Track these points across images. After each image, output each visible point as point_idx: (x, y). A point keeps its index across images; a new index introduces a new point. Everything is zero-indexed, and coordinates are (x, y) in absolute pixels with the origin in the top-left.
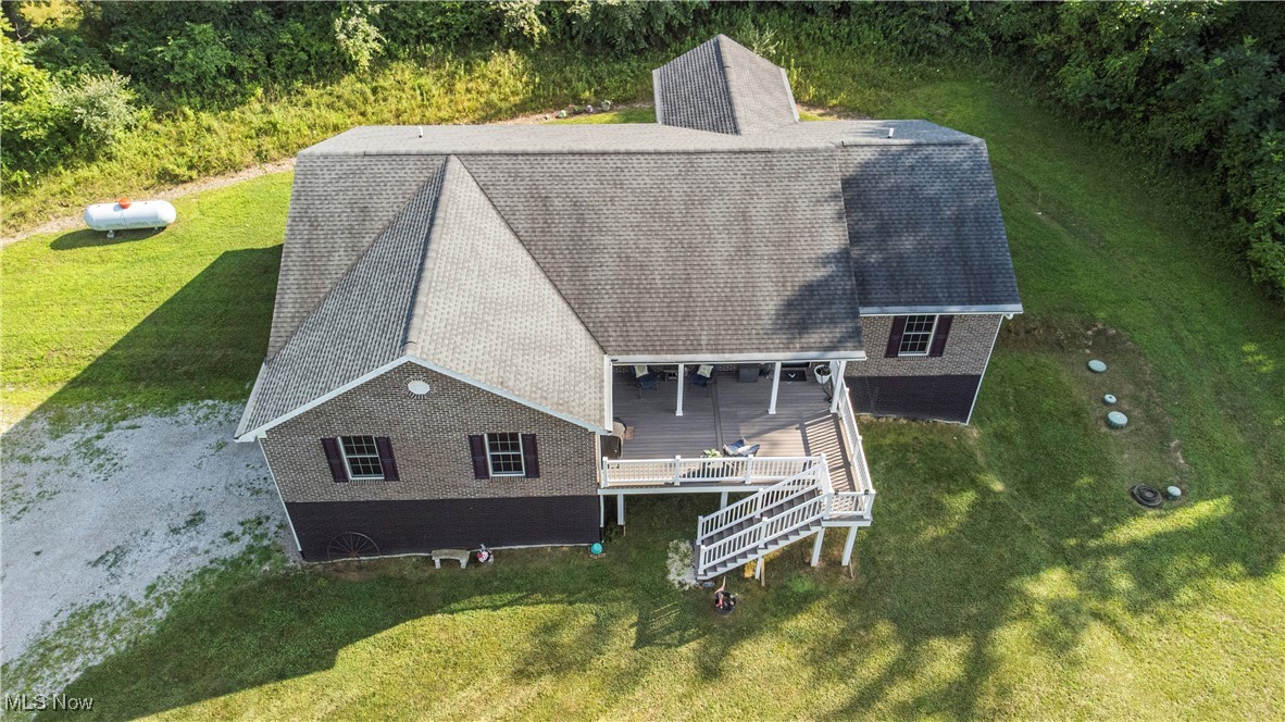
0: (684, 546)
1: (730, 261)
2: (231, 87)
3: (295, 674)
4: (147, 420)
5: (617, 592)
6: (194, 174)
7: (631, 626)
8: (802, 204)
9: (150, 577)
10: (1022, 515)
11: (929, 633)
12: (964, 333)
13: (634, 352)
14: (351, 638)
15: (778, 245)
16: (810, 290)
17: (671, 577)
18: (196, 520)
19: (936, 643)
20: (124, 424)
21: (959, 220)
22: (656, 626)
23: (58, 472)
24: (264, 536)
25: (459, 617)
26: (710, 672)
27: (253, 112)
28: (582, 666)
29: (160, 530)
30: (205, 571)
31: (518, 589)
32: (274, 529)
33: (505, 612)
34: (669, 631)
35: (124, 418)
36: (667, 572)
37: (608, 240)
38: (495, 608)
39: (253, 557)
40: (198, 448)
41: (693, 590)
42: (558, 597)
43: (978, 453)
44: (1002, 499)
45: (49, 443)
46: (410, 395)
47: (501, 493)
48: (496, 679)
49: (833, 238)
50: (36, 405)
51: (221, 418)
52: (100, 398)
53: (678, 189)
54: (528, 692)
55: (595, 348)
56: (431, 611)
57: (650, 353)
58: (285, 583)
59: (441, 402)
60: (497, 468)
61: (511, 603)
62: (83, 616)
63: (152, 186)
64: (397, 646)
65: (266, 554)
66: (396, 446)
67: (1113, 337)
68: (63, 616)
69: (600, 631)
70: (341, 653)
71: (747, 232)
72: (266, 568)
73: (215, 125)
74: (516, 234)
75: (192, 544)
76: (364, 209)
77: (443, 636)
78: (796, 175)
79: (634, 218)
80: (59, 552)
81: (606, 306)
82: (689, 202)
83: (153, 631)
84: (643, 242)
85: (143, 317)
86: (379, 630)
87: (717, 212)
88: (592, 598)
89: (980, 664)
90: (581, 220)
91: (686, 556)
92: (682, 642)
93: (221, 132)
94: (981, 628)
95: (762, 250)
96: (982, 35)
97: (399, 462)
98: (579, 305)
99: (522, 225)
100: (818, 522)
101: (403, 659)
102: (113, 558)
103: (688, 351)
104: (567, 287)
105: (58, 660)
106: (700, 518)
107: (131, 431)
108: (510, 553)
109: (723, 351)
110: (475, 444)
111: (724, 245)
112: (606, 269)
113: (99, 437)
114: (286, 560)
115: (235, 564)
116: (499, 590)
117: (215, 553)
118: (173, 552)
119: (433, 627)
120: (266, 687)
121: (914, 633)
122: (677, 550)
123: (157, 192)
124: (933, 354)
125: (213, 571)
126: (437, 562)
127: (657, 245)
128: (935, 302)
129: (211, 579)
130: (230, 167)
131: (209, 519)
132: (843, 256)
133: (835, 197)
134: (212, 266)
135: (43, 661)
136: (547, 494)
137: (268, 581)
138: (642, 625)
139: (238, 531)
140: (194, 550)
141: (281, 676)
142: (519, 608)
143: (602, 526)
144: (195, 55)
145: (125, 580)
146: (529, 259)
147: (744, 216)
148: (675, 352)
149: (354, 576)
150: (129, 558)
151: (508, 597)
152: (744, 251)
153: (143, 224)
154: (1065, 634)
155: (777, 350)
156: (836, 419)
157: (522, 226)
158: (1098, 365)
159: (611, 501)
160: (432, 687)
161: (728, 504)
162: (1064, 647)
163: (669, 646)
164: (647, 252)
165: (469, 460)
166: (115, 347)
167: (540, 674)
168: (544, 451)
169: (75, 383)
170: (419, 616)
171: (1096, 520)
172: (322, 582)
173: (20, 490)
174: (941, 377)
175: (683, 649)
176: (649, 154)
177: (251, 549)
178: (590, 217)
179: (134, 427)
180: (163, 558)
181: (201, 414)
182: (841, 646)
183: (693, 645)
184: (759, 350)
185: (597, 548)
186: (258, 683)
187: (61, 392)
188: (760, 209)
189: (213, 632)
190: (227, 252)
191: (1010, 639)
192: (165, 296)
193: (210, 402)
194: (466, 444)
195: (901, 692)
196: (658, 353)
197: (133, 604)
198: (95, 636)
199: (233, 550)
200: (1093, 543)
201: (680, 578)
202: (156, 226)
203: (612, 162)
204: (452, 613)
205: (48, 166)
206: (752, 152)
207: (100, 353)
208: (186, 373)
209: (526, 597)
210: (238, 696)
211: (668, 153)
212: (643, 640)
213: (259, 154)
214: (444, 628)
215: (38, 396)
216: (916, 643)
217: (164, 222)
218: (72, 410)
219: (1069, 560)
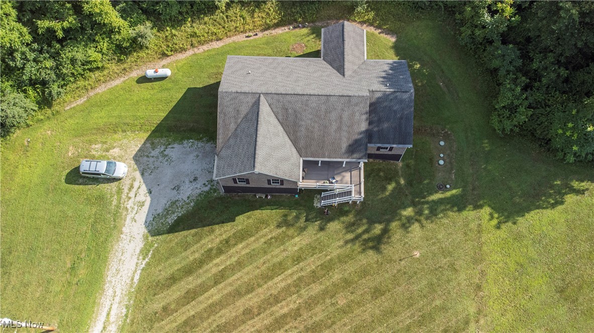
0: (318, 196)
2: (180, 18)
3: (226, 222)
4: (176, 145)
5: (301, 208)
6: (173, 53)
7: (304, 216)
8: (357, 114)
9: (188, 194)
11: (375, 222)
12: (397, 149)
13: (308, 157)
14: (238, 214)
15: (349, 127)
16: (356, 141)
17: (314, 205)
18: (195, 179)
19: (376, 225)
20: (170, 146)
22: (310, 217)
23: (157, 161)
24: (213, 185)
25: (264, 211)
26: (322, 229)
27: (187, 27)
28: (292, 225)
29: (187, 182)
30: (200, 194)
31: (277, 205)
32: (216, 183)
33: (274, 211)
34: (313, 218)
35: (169, 144)
36: (314, 203)
37: (303, 123)
38: (272, 210)
39: (212, 191)
40: (192, 156)
41: (320, 208)
42: (287, 208)
43: (400, 171)
44: (402, 186)
45: (152, 152)
47: (274, 187)
48: (272, 227)
49: (364, 126)
50: (145, 138)
51: (196, 146)
52: (162, 137)
53: (323, 107)
54: (280, 231)
55: (298, 156)
56: (257, 209)
57: (312, 157)
58: (221, 198)
60: (273, 183)
61: (276, 209)
62: (174, 203)
63: (161, 58)
64: (249, 218)
65: (215, 191)
66: (250, 179)
67: (449, 134)
68: (169, 203)
69: (297, 218)
70: (236, 218)
71: (341, 122)
72: (215, 194)
73: (177, 33)
74: (278, 120)
75: (196, 186)
76: (238, 111)
77: (260, 216)
78: (356, 105)
79: (311, 117)
80: (163, 185)
81: (302, 143)
82: (326, 112)
83: (191, 209)
84: (313, 124)
85: (168, 111)
86: (245, 213)
87: (334, 115)
88: (295, 209)
89: (385, 231)
90: (296, 116)
91: (318, 199)
92: (316, 221)
93: (179, 36)
94: (389, 221)
95: (345, 128)
97: (250, 182)
98: (295, 143)
99: (280, 118)
100: (350, 200)
101: (251, 221)
102: (177, 188)
103: (322, 157)
104: (292, 138)
105: (171, 214)
106: (323, 193)
107: (172, 149)
108: (275, 196)
109: (331, 158)
110: (269, 180)
111: (334, 126)
112: (303, 132)
113: (165, 151)
114: (220, 193)
115: (208, 192)
116: (273, 205)
117: (202, 189)
118: (192, 188)
119: (257, 213)
120: (220, 225)
121: (371, 222)
122: (316, 197)
123: (162, 60)
124: (389, 151)
125: (203, 194)
126: (258, 197)
127: (316, 125)
128: (389, 143)
129: (202, 196)
130: (183, 50)
131: (199, 179)
132: (367, 131)
133: (367, 113)
134: (185, 94)
135: (167, 213)
136: (285, 188)
137: (216, 198)
138: (307, 216)
139: (207, 183)
140: (197, 188)
141: (223, 223)
142: (278, 210)
143: (298, 192)
144: (169, 10)
145: (182, 195)
146: (282, 128)
148: (319, 157)
149: (237, 198)
150: (182, 188)
151: (275, 207)
152: (339, 129)
154: (408, 225)
155: (345, 158)
156: (360, 169)
158: (442, 143)
159: (301, 189)
160: (258, 228)
162: (407, 228)
163: (313, 222)
165: (267, 182)
166: (162, 121)
167: (283, 227)
168: (285, 183)
169: (154, 132)
170: (254, 210)
171: (425, 194)
172: (229, 199)
173: (149, 166)
174: (391, 154)
175: (316, 223)
176: (316, 95)
177: (211, 189)
178: (299, 115)
179: (173, 148)
180: (189, 190)
181: (190, 144)
182: (353, 224)
183: (318, 222)
184: (340, 158)
185: (297, 196)
186: (218, 224)
187: (151, 134)
189: (205, 210)
190: (189, 88)
191: (394, 225)
192: (173, 104)
193: (191, 140)
195: (366, 236)
196: (314, 157)
197: (185, 201)
198: (178, 208)
199: (207, 189)
200: (423, 200)
201: (317, 205)
202: (165, 77)
203: (306, 98)
204: (262, 210)
207: (159, 122)
208: (183, 130)
209: (279, 207)
210: (214, 226)
211: (321, 95)
212: (307, 220)
213: (192, 45)
214: (260, 214)
215: (146, 135)
216: (371, 225)
218: (155, 141)
219: (414, 204)
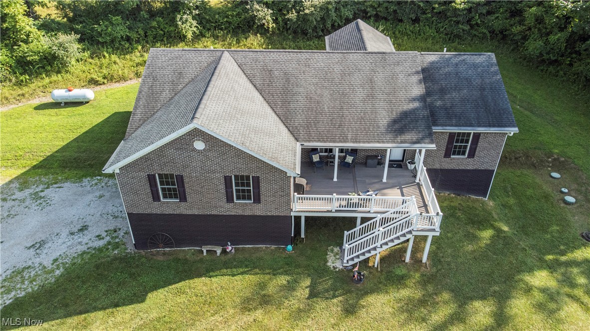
0: (336, 249)
1: (364, 101)
2: (127, 45)
3: (124, 304)
4: (67, 185)
5: (299, 270)
6: (105, 81)
7: (307, 287)
8: (401, 76)
9: (56, 255)
10: (521, 243)
11: (472, 299)
12: (486, 145)
13: (313, 141)
14: (156, 288)
15: (388, 94)
16: (405, 115)
17: (329, 264)
18: (84, 229)
19: (477, 304)
20: (55, 186)
21: (482, 89)
22: (320, 288)
24: (117, 237)
25: (214, 279)
26: (349, 312)
27: (136, 56)
28: (279, 306)
29: (64, 233)
30: (84, 253)
31: (246, 266)
32: (122, 234)
33: (238, 278)
34: (327, 291)
35: (56, 183)
36: (327, 261)
37: (301, 90)
38: (233, 275)
39: (110, 247)
40: (90, 197)
41: (341, 271)
42: (267, 271)
43: (493, 212)
44: (509, 234)
45: (17, 193)
46: (194, 150)
47: (240, 212)
48: (232, 311)
49: (418, 90)
50: (14, 176)
51: (103, 184)
52: (46, 175)
53: (337, 68)
54: (248, 318)
55: (292, 139)
56: (200, 276)
57: (321, 142)
58: (125, 260)
59: (210, 154)
60: (238, 198)
61: (242, 273)
62: (18, 272)
63: (86, 86)
64: (180, 292)
65: (117, 246)
66: (186, 180)
67: (563, 162)
68: (9, 272)
69: (290, 288)
70: (150, 295)
71: (372, 88)
72: (116, 252)
73: (118, 60)
74: (255, 86)
75: (80, 240)
76: (180, 73)
77: (204, 288)
78: (398, 64)
79: (315, 81)
80: (12, 242)
81: (299, 120)
82: (343, 74)
83: (53, 280)
84: (319, 92)
86: (171, 284)
87: (357, 79)
88: (286, 273)
90: (288, 80)
91: (337, 254)
92: (334, 297)
93: (120, 64)
94: (502, 299)
95: (380, 96)
96: (485, 31)
97: (187, 190)
98: (285, 119)
100: (410, 232)
101: (182, 299)
102: (39, 246)
103: (341, 142)
104: (279, 111)
106: (346, 232)
107: (58, 189)
108: (243, 249)
109: (359, 142)
110: (227, 180)
111: (360, 94)
112: (300, 103)
113: (42, 191)
114: (126, 249)
115: (100, 250)
116: (236, 267)
117: (91, 245)
118: (69, 244)
119: (200, 284)
120: (107, 311)
121: (463, 298)
122: (332, 251)
123: (87, 88)
124: (469, 157)
125: (88, 253)
126: (205, 251)
127: (326, 93)
128: (471, 125)
129: (86, 257)
130: (123, 79)
131: (90, 229)
132: (422, 98)
133: (417, 73)
134: (108, 118)
136: (264, 214)
137: (115, 258)
138: (312, 287)
139: (104, 234)
140: (80, 243)
141: (116, 305)
142: (247, 276)
143: (292, 235)
144: (112, 29)
145: (43, 256)
146: (261, 97)
147: (371, 81)
148: (334, 142)
149: (161, 258)
150: (47, 246)
151: (241, 270)
152: (371, 96)
153: (78, 99)
154: (552, 306)
155: (388, 142)
156: (419, 185)
157: (258, 83)
158: (555, 175)
159: (298, 219)
160: (196, 314)
161: (361, 225)
162: (552, 313)
163: (327, 298)
164: (321, 96)
165: (224, 191)
166: (56, 152)
167: (256, 309)
168: (263, 186)
169: (35, 167)
170: (192, 278)
171: (562, 247)
172: (143, 260)
174: (473, 170)
175: (335, 301)
177: (109, 243)
178: (293, 80)
179: (60, 187)
180: (65, 245)
181: (93, 183)
182: (422, 302)
183: (340, 298)
184: (379, 142)
185: (290, 247)
186: (104, 308)
187: (27, 171)
188: (380, 78)
189: (84, 282)
191: (520, 305)
192: (84, 130)
193: (99, 178)
194: (223, 181)
196: (325, 142)
197: (45, 267)
198: (23, 283)
199: (101, 243)
201: (334, 265)
202: (84, 101)
203: (304, 56)
204: (210, 277)
205: (38, 74)
206: (375, 53)
207: (49, 154)
208: (89, 165)
209: (251, 270)
210: (92, 315)
212: (313, 294)
213: (136, 74)
214: (205, 285)
215: (16, 172)
216: (465, 303)
217: (88, 99)
218: (31, 179)
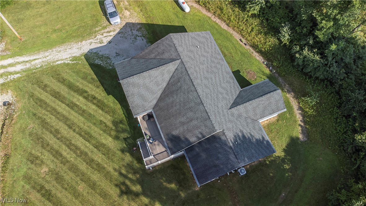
1: (180, 122)
4: (145, 40)
5: (132, 132)
8: (199, 130)
13: (155, 114)
14: (113, 95)
15: (188, 130)
20: (143, 38)
22: (128, 140)
23: (130, 36)
25: (121, 110)
36: (139, 138)
37: (175, 97)
38: (124, 114)
43: (191, 190)
44: (179, 197)
45: (135, 31)
48: (112, 120)
49: (193, 139)
50: (142, 22)
52: (147, 30)
53: (192, 104)
54: (112, 126)
55: (153, 107)
56: (121, 105)
57: (156, 117)
62: (108, 58)
64: (114, 103)
68: (108, 55)
70: (111, 96)
71: (188, 122)
74: (170, 80)
76: (164, 52)
77: (117, 109)
78: (206, 126)
79: (182, 100)
80: (117, 47)
81: (162, 104)
82: (190, 108)
83: (108, 69)
84: (177, 104)
85: (164, 24)
87: (190, 114)
88: (130, 128)
90: (177, 90)
92: (127, 146)
95: (185, 127)
98: (160, 99)
99: (172, 81)
101: (112, 105)
102: (118, 55)
103: (159, 123)
104: (163, 96)
111: (183, 119)
112: (169, 100)
113: (139, 37)
119: (118, 106)
120: (103, 89)
127: (178, 107)
141: (105, 90)
146: (165, 86)
147: (191, 120)
150: (118, 57)
152: (183, 124)
163: (125, 143)
164: (176, 106)
170: (119, 103)
173: (126, 34)
178: (179, 91)
179: (143, 40)
187: (145, 24)
188: (195, 123)
189: (109, 76)
192: (169, 24)
197: (111, 63)
198: (105, 61)
203: (193, 89)
206: (208, 115)
207: (155, 23)
210: (101, 86)
212: (125, 139)
218: (143, 28)
